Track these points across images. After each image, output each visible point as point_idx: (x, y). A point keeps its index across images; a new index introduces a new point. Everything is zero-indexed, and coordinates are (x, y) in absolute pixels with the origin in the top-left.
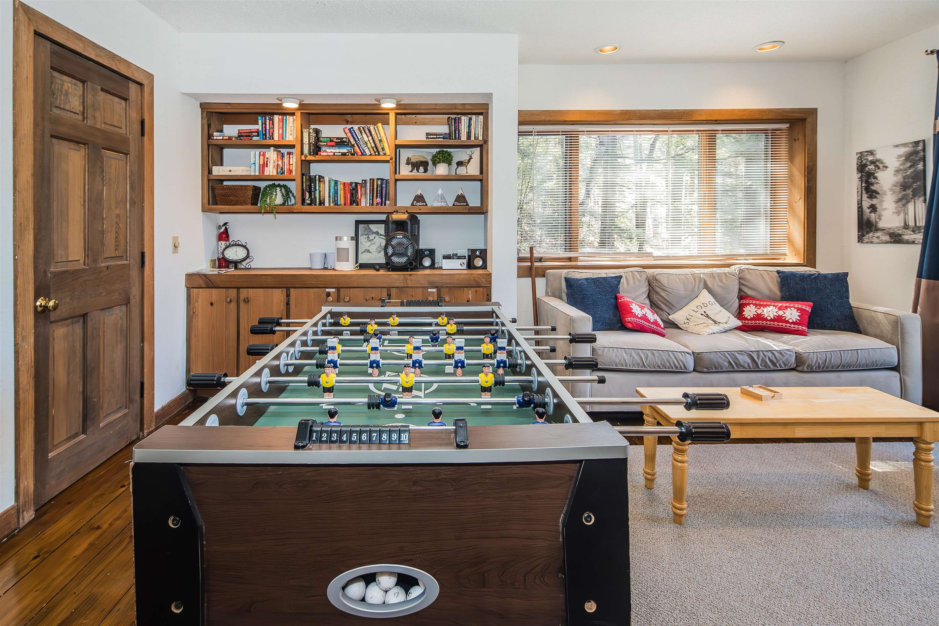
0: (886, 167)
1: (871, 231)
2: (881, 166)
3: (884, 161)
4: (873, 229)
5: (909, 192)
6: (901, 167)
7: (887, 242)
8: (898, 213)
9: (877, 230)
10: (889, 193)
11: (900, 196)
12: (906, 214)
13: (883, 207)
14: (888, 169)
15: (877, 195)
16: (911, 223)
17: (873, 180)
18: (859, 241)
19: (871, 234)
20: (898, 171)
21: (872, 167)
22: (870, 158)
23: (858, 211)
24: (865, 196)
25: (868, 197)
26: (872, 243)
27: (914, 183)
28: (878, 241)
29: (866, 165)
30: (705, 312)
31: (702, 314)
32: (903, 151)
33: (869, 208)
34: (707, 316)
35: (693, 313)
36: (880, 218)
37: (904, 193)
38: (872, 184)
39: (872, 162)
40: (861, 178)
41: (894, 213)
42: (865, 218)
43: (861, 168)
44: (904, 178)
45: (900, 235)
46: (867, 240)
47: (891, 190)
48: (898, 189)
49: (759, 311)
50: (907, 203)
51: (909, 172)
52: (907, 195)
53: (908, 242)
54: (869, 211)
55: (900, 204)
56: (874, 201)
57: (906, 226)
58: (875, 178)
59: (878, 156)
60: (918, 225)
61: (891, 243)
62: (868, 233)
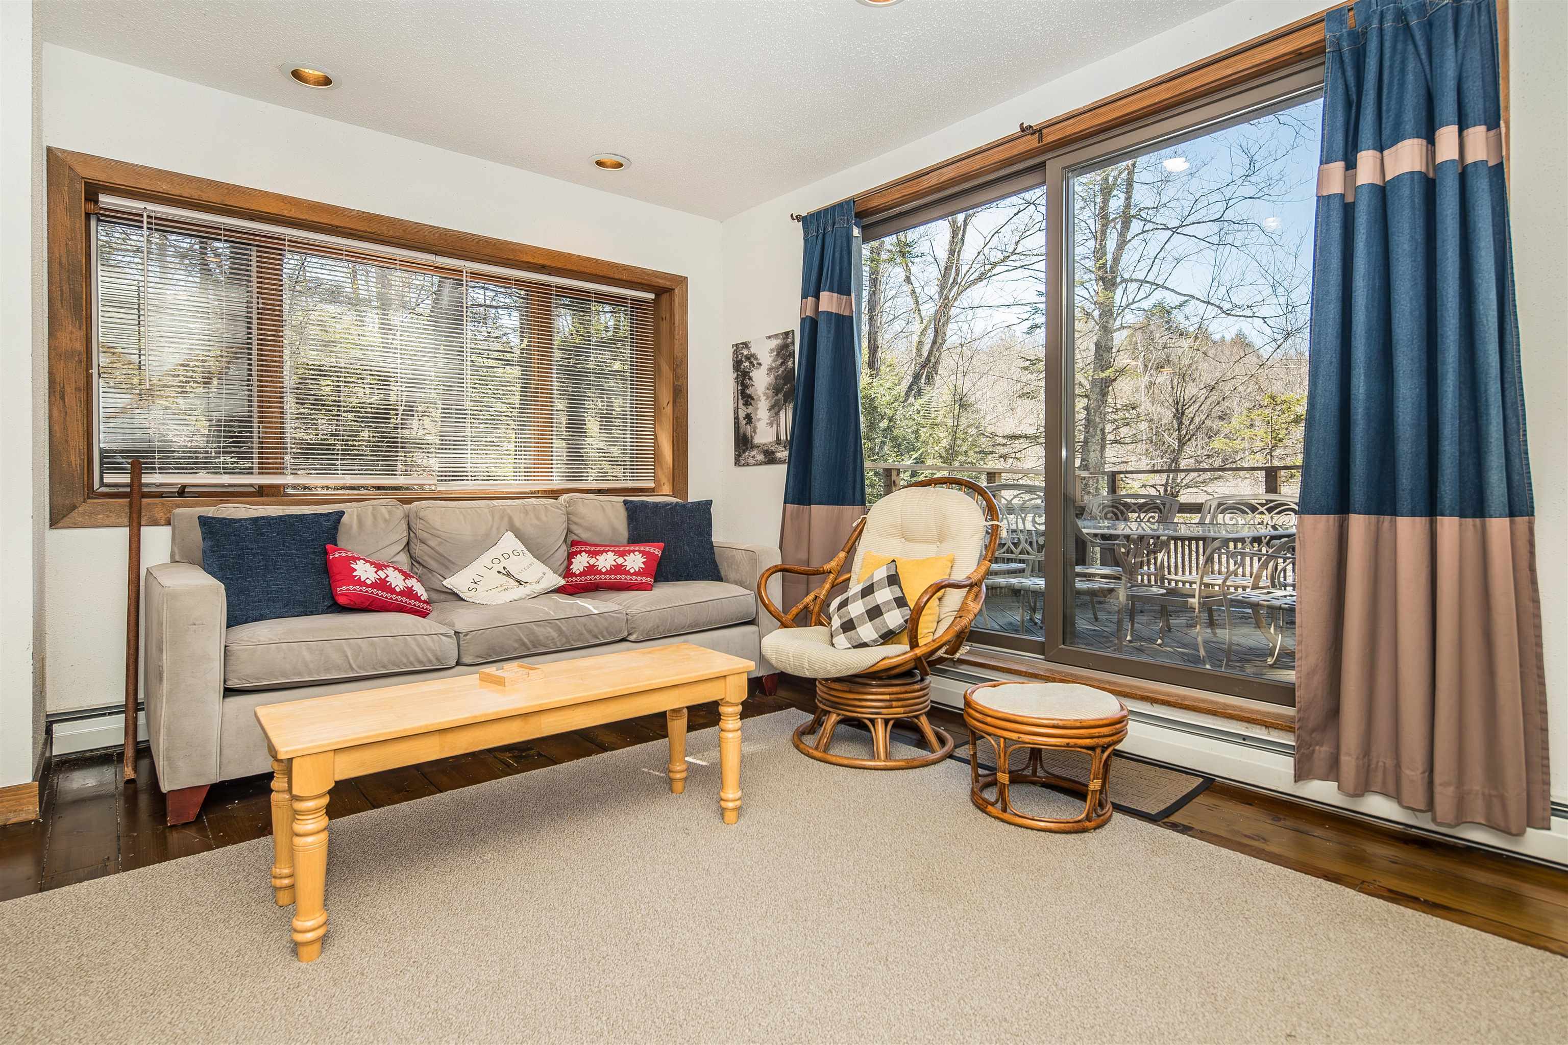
0: (760, 364)
1: (747, 449)
2: (755, 362)
3: (758, 357)
4: (749, 446)
5: (781, 396)
6: (774, 365)
7: (761, 463)
8: (771, 424)
9: (753, 447)
10: (763, 398)
11: (773, 402)
12: (778, 425)
13: (758, 417)
14: (762, 367)
15: (752, 402)
16: (781, 437)
17: (748, 382)
18: (735, 464)
19: (747, 454)
20: (770, 370)
21: (747, 364)
22: (745, 352)
23: (735, 423)
24: (741, 403)
25: (743, 405)
26: (748, 465)
27: (785, 384)
28: (753, 462)
29: (741, 362)
32: (775, 343)
33: (744, 419)
36: (755, 432)
37: (776, 398)
38: (747, 387)
39: (748, 358)
40: (737, 378)
41: (767, 424)
42: (741, 432)
43: (737, 365)
44: (776, 378)
45: (773, 453)
46: (743, 462)
47: (765, 394)
48: (770, 392)
50: (779, 410)
51: (780, 371)
52: (779, 400)
53: (776, 462)
54: (744, 422)
55: (773, 412)
56: (750, 410)
57: (778, 441)
58: (750, 378)
59: (753, 350)
60: (786, 438)
61: (765, 463)
62: (744, 451)
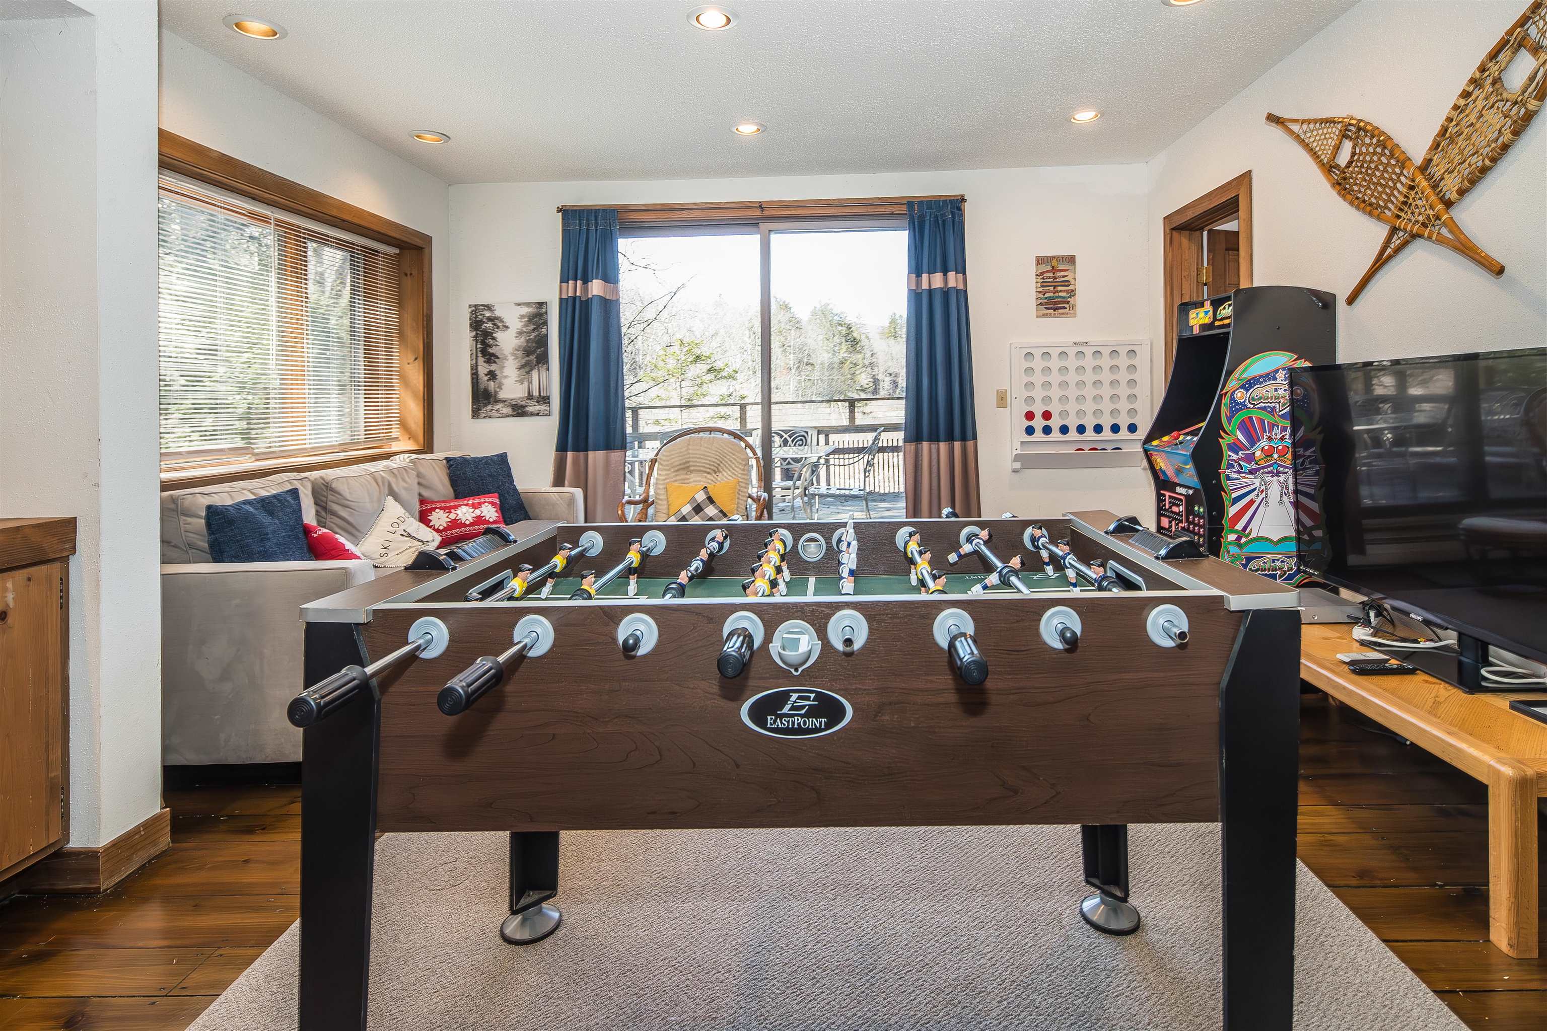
0: (507, 327)
1: (489, 403)
2: (500, 325)
3: (504, 320)
4: (492, 400)
5: (532, 357)
6: (524, 329)
7: (508, 416)
8: (521, 382)
9: (497, 401)
10: (511, 358)
11: (524, 361)
12: (530, 383)
13: (505, 374)
14: (509, 330)
15: (496, 360)
16: (536, 393)
17: (491, 342)
18: (473, 417)
19: (489, 407)
20: (520, 333)
21: (490, 325)
22: (488, 314)
23: (473, 379)
24: (481, 360)
25: (485, 362)
26: (490, 417)
27: (538, 348)
28: (498, 415)
29: (482, 322)
30: (404, 530)
31: (402, 535)
32: (525, 310)
33: (486, 375)
34: (410, 536)
35: (390, 537)
36: (500, 387)
37: (527, 358)
38: (490, 346)
39: (490, 319)
40: (476, 336)
41: (516, 381)
42: (482, 387)
43: (476, 325)
44: (528, 341)
45: (523, 407)
46: (484, 415)
47: (513, 354)
48: (520, 353)
49: (453, 516)
50: (531, 370)
51: (533, 336)
52: (530, 361)
53: (532, 414)
54: (486, 378)
55: (523, 371)
56: (493, 367)
57: (530, 397)
58: (494, 339)
59: (498, 313)
60: (542, 394)
61: (513, 416)
62: (486, 405)
